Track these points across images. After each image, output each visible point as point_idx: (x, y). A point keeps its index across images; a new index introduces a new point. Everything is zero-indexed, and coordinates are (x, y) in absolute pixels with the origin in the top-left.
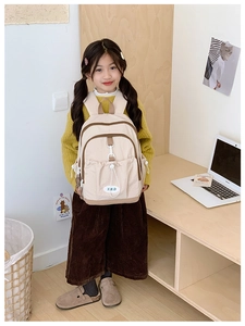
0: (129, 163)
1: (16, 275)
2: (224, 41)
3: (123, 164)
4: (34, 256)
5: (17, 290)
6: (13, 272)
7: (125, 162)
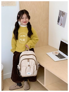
2: (63, 11)
3: (32, 67)
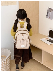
0: (27, 40)
1: (7, 61)
3: (26, 41)
4: (11, 57)
5: (7, 65)
6: (7, 60)
7: (26, 40)
